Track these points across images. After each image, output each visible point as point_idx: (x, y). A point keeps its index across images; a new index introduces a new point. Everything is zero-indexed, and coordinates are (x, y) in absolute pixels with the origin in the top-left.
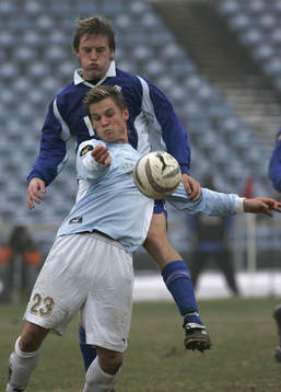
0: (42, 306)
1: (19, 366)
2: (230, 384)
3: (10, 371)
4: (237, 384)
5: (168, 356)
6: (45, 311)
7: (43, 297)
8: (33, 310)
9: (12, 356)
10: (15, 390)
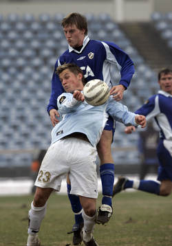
0: (44, 177)
1: (34, 216)
2: (162, 238)
3: (29, 220)
4: (166, 238)
5: (127, 222)
6: (46, 180)
7: (44, 172)
8: (39, 180)
9: (30, 211)
10: (33, 231)
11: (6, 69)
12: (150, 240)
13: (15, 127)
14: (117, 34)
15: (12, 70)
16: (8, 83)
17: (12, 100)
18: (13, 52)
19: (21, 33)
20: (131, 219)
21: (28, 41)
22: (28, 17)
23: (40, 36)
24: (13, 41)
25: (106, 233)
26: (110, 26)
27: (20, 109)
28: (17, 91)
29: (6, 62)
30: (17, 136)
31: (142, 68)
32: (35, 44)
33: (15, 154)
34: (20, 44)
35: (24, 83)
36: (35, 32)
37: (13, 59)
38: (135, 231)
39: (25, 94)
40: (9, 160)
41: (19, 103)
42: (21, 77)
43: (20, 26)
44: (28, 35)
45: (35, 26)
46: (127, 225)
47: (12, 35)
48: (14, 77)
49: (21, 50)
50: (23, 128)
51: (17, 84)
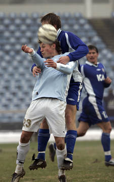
0: (26, 123)
1: (21, 150)
3: (17, 153)
5: (94, 162)
6: (28, 125)
10: (19, 162)
11: (7, 52)
12: (110, 175)
13: (14, 94)
14: (87, 27)
15: (12, 53)
16: (9, 62)
17: (12, 75)
18: (13, 40)
19: (18, 26)
20: (97, 160)
21: (23, 32)
22: (24, 15)
23: (32, 28)
24: (12, 32)
25: (79, 170)
26: (82, 21)
27: (18, 81)
28: (16, 68)
29: (8, 47)
30: (15, 101)
31: (105, 52)
32: (29, 34)
33: (14, 113)
34: (18, 34)
35: (21, 62)
36: (28, 26)
37: (13, 45)
38: (100, 169)
39: (21, 70)
40: (10, 118)
41: (17, 76)
42: (18, 58)
43: (18, 21)
44: (24, 28)
45: (29, 21)
46: (94, 164)
47: (12, 28)
48: (13, 58)
49: (18, 39)
50: (20, 95)
51: (15, 63)
